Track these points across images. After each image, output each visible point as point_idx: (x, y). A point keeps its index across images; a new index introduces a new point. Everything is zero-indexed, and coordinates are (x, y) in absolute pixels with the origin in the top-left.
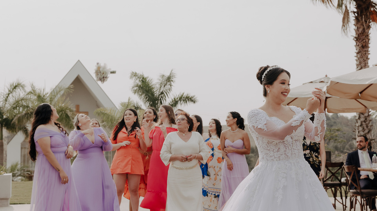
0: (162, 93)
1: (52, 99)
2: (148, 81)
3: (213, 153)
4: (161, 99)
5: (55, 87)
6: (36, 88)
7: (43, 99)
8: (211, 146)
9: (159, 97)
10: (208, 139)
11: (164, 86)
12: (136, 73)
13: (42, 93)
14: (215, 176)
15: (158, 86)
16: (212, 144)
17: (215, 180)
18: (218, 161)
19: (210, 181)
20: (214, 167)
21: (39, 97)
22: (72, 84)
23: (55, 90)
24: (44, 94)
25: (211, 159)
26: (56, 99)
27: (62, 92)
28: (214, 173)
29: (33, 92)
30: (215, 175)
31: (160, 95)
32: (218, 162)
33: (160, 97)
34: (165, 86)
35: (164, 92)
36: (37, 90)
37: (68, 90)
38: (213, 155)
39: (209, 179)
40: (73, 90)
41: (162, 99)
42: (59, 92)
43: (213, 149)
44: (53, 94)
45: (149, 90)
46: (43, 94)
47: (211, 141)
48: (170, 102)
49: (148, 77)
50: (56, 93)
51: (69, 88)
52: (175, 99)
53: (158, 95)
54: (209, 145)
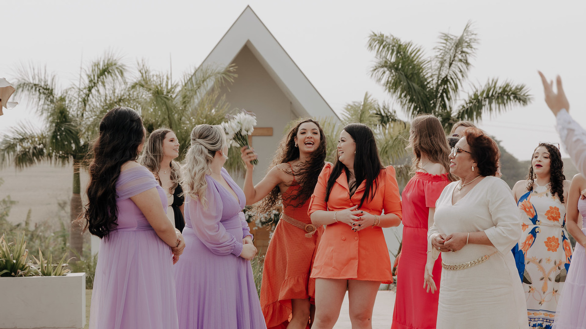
0: (445, 81)
1: (186, 99)
2: (411, 54)
3: (534, 229)
4: (442, 96)
5: (193, 71)
6: (151, 74)
7: (168, 99)
8: (530, 211)
9: (437, 91)
10: (526, 196)
11: (451, 64)
12: (382, 36)
13: (164, 85)
14: (543, 281)
15: (435, 64)
16: (532, 207)
17: (544, 293)
18: (547, 246)
19: (531, 293)
20: (540, 261)
21: (158, 93)
22: (233, 62)
23: (193, 78)
24: (169, 87)
25: (531, 242)
26: (196, 101)
27: (210, 83)
28: (541, 276)
29: (143, 83)
30: (542, 279)
31: (441, 85)
32: (549, 250)
33: (441, 91)
34: (453, 65)
35: (449, 78)
36: (155, 78)
37: (224, 75)
38: (534, 233)
39: (529, 289)
40: (236, 76)
41: (444, 95)
42: (203, 81)
43: (534, 220)
44: (190, 86)
45: (412, 74)
46: (167, 85)
47: (530, 201)
48: (463, 103)
49: (410, 44)
50: (197, 84)
51: (227, 72)
52: (475, 95)
53: (435, 86)
54: (525, 209)
